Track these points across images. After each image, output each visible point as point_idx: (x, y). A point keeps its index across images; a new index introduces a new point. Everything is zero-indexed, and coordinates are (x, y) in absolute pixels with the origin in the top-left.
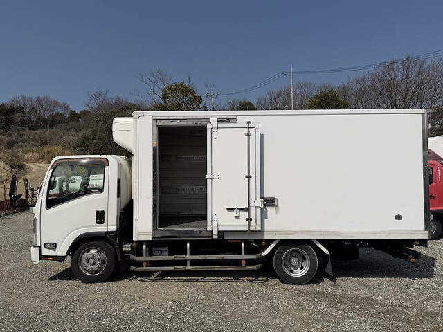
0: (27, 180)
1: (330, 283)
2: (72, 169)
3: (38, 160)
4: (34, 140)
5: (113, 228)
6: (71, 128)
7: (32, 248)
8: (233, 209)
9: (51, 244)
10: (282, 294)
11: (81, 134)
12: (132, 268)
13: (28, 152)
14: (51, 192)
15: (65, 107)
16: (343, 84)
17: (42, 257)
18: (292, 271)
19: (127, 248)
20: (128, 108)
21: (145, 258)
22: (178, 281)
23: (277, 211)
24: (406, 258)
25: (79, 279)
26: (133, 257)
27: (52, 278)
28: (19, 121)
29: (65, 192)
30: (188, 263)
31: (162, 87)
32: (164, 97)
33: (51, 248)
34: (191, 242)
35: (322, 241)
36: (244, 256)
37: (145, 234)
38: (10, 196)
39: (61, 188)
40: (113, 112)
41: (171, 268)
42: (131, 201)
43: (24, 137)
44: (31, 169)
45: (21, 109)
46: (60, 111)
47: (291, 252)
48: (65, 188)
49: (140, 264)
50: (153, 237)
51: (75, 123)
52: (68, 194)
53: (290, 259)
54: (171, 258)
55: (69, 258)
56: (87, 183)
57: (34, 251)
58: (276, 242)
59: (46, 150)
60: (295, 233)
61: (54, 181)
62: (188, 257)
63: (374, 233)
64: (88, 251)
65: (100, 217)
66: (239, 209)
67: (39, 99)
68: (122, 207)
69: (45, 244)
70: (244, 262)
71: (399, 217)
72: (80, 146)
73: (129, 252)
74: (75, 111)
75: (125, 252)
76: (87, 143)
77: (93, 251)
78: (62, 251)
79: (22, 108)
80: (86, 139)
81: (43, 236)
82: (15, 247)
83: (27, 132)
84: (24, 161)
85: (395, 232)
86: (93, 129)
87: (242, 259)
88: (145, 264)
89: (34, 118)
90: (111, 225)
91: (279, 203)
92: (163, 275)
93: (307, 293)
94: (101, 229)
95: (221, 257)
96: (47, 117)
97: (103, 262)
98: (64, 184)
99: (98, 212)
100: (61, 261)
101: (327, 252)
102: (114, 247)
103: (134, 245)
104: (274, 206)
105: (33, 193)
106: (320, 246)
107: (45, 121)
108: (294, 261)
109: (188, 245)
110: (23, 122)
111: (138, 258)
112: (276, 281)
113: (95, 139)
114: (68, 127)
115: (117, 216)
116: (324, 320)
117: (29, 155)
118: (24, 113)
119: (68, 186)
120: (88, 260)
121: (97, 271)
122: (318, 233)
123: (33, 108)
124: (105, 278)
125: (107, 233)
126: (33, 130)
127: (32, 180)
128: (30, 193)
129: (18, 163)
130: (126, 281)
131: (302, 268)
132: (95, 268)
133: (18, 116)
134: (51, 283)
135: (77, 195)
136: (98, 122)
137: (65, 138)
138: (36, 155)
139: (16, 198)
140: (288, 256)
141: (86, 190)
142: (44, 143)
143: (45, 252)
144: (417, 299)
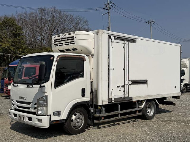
5: (89, 99)
8: (119, 86)
9: (57, 112)
12: (95, 121)
17: (51, 122)
21: (103, 115)
30: (119, 115)
33: (57, 115)
37: (105, 101)
50: (108, 103)
58: (146, 101)
60: (152, 96)
62: (119, 112)
65: (83, 92)
69: (53, 113)
70: (137, 112)
71: (175, 87)
75: (92, 113)
77: (78, 114)
87: (137, 111)
88: (103, 118)
90: (88, 97)
91: (148, 82)
99: (82, 89)
101: (158, 103)
109: (119, 106)
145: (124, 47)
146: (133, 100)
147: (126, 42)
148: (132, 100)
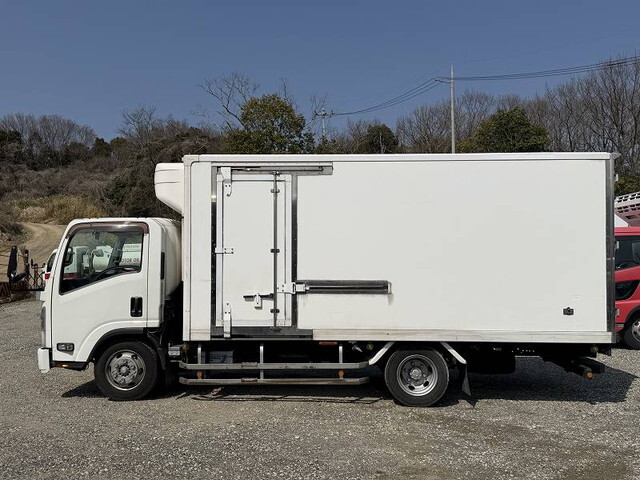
0: (27, 252)
1: (468, 406)
2: (97, 238)
3: (44, 219)
4: (37, 185)
5: (155, 323)
6: (96, 167)
7: (40, 350)
8: (253, 297)
9: (66, 344)
10: (393, 419)
11: (112, 177)
12: (182, 380)
13: (28, 205)
14: (67, 270)
15: (88, 133)
16: (538, 98)
17: (53, 364)
18: (412, 388)
19: (174, 351)
20: (188, 135)
21: (200, 365)
22: (248, 399)
23: (390, 301)
24: (581, 372)
25: (105, 397)
26: (182, 364)
27: (67, 395)
28: (13, 155)
29: (87, 270)
30: (262, 374)
31: (242, 101)
32: (245, 118)
33: (65, 351)
34: (265, 344)
35: (454, 345)
36: (341, 365)
37: (199, 331)
38: (9, 276)
39: (80, 265)
40: (163, 142)
41: (237, 381)
42: (181, 285)
43: (21, 182)
44: (33, 233)
45: (16, 136)
46: (78, 139)
47: (411, 360)
48: (86, 264)
49: (192, 374)
50: (212, 337)
51: (102, 159)
52: (91, 273)
53: (410, 371)
54: (237, 366)
55: (91, 366)
56: (119, 258)
57: (42, 354)
58: (389, 345)
59: (56, 202)
60: (415, 332)
61: (71, 254)
62: (262, 365)
63: (531, 334)
64: (119, 356)
65: (137, 306)
66: (262, 297)
67: (44, 119)
68: (168, 292)
69: (58, 345)
70: (341, 374)
71: (568, 312)
72: (111, 197)
73: (177, 358)
74: (102, 140)
75: (172, 358)
76: (122, 192)
77: (127, 356)
78: (82, 354)
79: (18, 134)
80: (120, 185)
81: (55, 334)
82: (12, 353)
83: (26, 174)
84: (21, 220)
85: (563, 333)
86: (131, 170)
88: (199, 374)
89: (36, 151)
90: (151, 318)
91: (393, 289)
92: (227, 391)
93: (428, 418)
94: (138, 323)
95: (308, 365)
96: (58, 149)
97: (140, 371)
98: (86, 258)
99: (133, 300)
100: (79, 370)
101: (462, 360)
102: (155, 350)
103: (185, 346)
104: (385, 293)
105: (36, 272)
106: (453, 352)
107: (54, 155)
108: (416, 373)
109: (262, 348)
110: (19, 158)
111: (190, 366)
112: (388, 403)
113: (134, 185)
114: (91, 165)
115: (161, 306)
116: (441, 451)
117: (29, 210)
118: (20, 142)
119: (91, 261)
120: (119, 368)
121: (131, 384)
122: (448, 333)
123: (36, 134)
124: (144, 394)
125: (146, 329)
126: (36, 169)
127: (35, 250)
128: (32, 271)
129: (12, 223)
130: (173, 399)
131: (426, 384)
132: (128, 379)
133: (12, 146)
134: (65, 401)
135: (103, 276)
136: (139, 157)
137: (86, 183)
138: (41, 211)
139: (18, 278)
140: (408, 366)
141: (117, 268)
142: (53, 192)
143: (59, 356)
144: (586, 427)
145: (276, 192)
146: (315, 339)
147: (288, 177)
148: (312, 336)
